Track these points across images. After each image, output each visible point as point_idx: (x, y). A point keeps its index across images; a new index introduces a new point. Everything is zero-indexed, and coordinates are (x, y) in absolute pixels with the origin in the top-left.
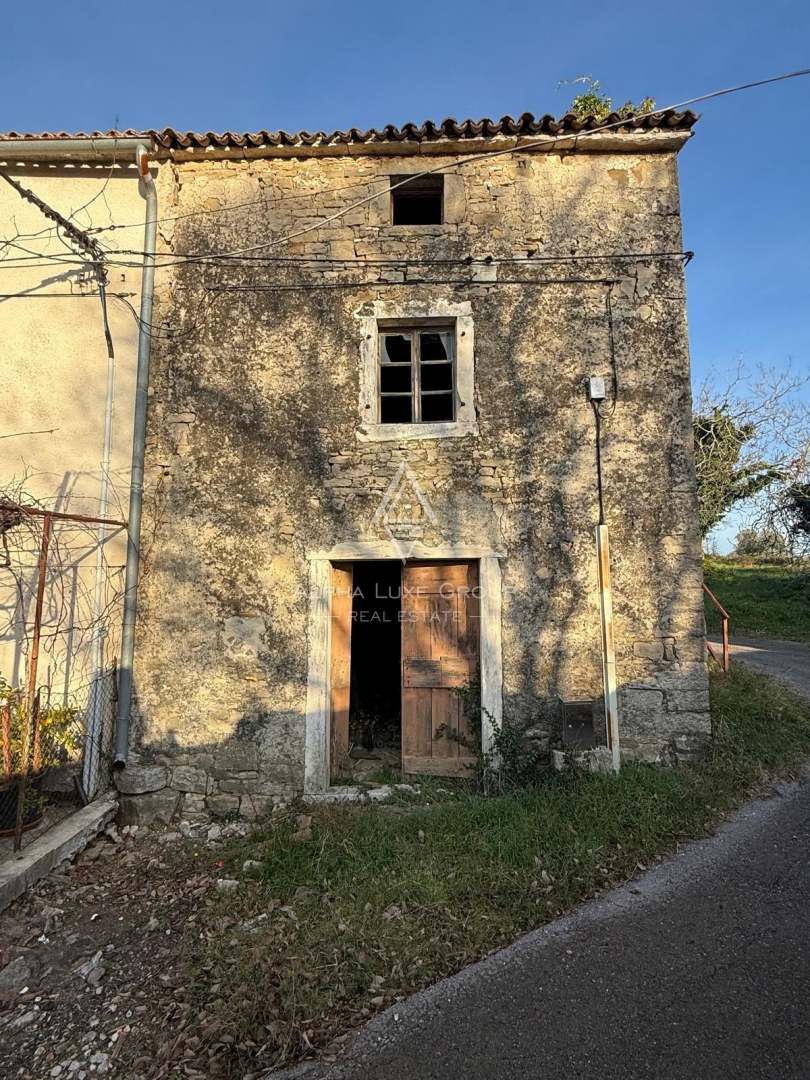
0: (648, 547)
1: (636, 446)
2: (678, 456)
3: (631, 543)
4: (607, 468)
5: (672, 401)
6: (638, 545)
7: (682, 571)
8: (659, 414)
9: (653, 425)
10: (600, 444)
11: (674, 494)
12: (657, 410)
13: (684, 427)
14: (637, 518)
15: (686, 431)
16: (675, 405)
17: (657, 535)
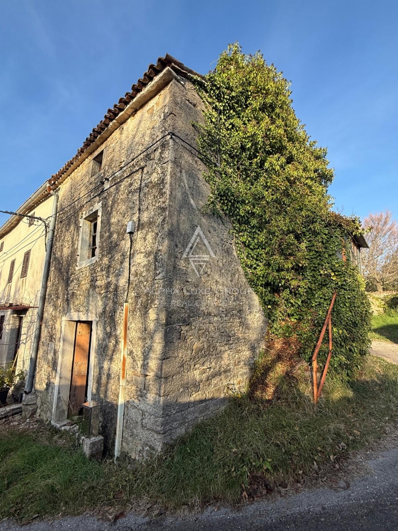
0: (141, 315)
1: (143, 255)
2: (159, 256)
3: (135, 313)
4: (133, 269)
5: (159, 224)
6: (138, 314)
7: (155, 331)
8: (153, 234)
9: (151, 241)
10: (131, 257)
11: (156, 282)
12: (152, 231)
13: (163, 238)
14: (140, 298)
15: (164, 240)
16: (160, 226)
17: (146, 308)
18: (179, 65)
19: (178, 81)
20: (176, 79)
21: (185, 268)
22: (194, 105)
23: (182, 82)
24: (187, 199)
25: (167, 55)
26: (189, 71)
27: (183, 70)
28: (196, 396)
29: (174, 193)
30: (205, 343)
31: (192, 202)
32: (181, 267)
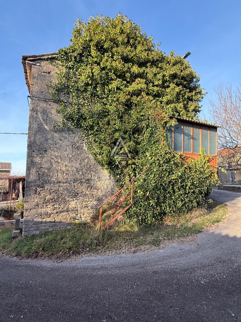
18: (33, 57)
19: (35, 65)
20: (33, 64)
21: (40, 161)
22: (49, 73)
23: (38, 64)
24: (42, 127)
25: (23, 56)
26: (42, 56)
27: (36, 57)
28: (48, 220)
29: (32, 126)
30: (55, 196)
31: (46, 127)
32: (37, 161)
